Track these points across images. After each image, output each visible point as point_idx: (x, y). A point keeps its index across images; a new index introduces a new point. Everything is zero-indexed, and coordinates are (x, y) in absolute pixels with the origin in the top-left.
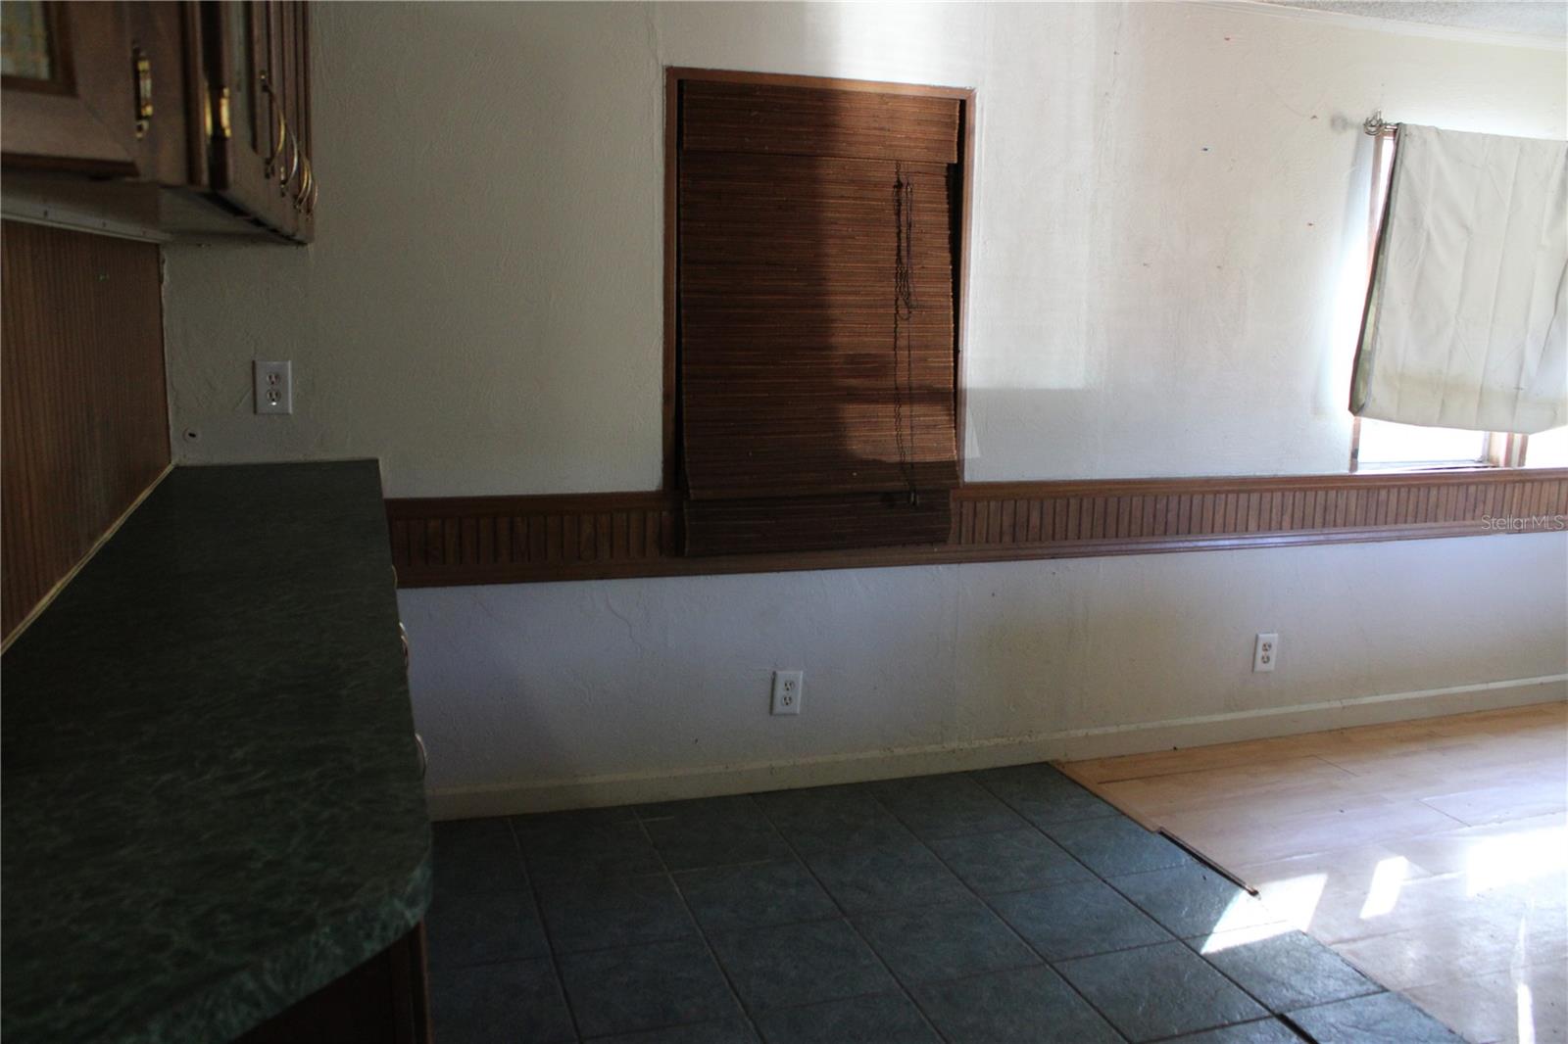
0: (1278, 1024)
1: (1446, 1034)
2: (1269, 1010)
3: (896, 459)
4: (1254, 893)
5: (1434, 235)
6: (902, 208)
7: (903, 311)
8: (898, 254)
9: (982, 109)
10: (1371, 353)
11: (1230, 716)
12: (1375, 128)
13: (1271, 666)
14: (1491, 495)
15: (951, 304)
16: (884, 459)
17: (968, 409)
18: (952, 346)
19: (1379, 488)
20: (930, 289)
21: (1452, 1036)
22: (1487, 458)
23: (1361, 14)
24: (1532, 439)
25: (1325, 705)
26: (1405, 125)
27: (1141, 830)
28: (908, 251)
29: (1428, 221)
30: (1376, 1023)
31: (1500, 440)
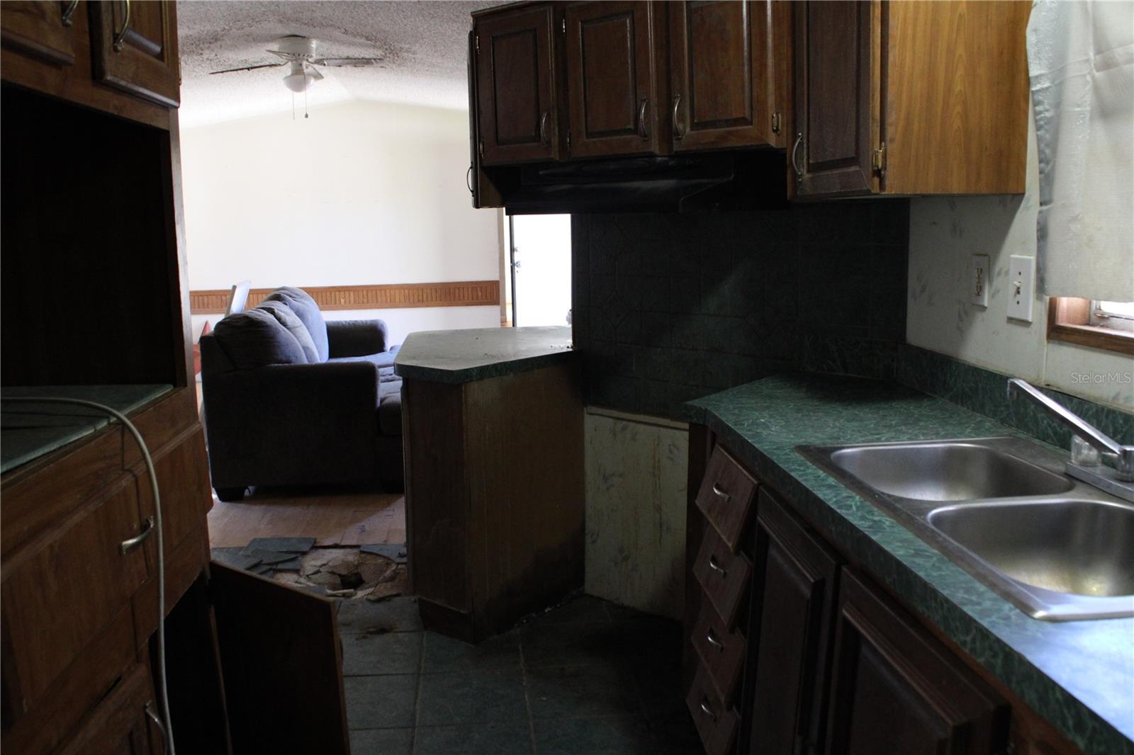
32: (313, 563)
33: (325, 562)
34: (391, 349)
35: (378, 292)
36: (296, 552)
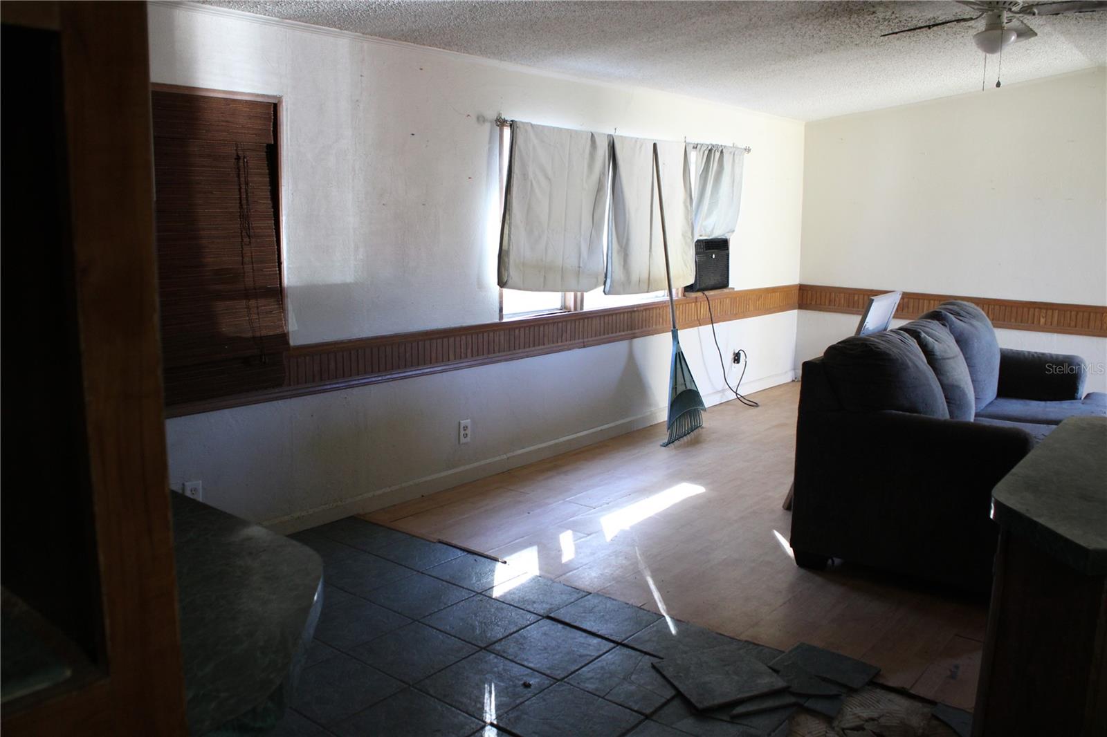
0: (548, 621)
1: (625, 605)
2: (540, 615)
3: (250, 335)
4: (505, 562)
5: (534, 183)
6: (241, 172)
7: (246, 240)
8: (240, 203)
9: (287, 109)
10: (508, 252)
11: (450, 472)
12: (501, 123)
13: (468, 439)
14: (569, 327)
15: (274, 233)
16: (244, 335)
17: (289, 300)
18: (277, 261)
19: (515, 329)
20: (261, 225)
21: (628, 606)
22: (564, 307)
23: (489, 57)
24: (586, 294)
25: (498, 458)
26: (516, 122)
27: (428, 543)
28: (247, 200)
29: (531, 176)
30: (593, 608)
31: (570, 296)
32: (858, 711)
33: (875, 715)
34: (1088, 396)
35: (1092, 314)
36: (845, 686)
